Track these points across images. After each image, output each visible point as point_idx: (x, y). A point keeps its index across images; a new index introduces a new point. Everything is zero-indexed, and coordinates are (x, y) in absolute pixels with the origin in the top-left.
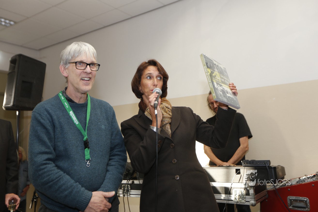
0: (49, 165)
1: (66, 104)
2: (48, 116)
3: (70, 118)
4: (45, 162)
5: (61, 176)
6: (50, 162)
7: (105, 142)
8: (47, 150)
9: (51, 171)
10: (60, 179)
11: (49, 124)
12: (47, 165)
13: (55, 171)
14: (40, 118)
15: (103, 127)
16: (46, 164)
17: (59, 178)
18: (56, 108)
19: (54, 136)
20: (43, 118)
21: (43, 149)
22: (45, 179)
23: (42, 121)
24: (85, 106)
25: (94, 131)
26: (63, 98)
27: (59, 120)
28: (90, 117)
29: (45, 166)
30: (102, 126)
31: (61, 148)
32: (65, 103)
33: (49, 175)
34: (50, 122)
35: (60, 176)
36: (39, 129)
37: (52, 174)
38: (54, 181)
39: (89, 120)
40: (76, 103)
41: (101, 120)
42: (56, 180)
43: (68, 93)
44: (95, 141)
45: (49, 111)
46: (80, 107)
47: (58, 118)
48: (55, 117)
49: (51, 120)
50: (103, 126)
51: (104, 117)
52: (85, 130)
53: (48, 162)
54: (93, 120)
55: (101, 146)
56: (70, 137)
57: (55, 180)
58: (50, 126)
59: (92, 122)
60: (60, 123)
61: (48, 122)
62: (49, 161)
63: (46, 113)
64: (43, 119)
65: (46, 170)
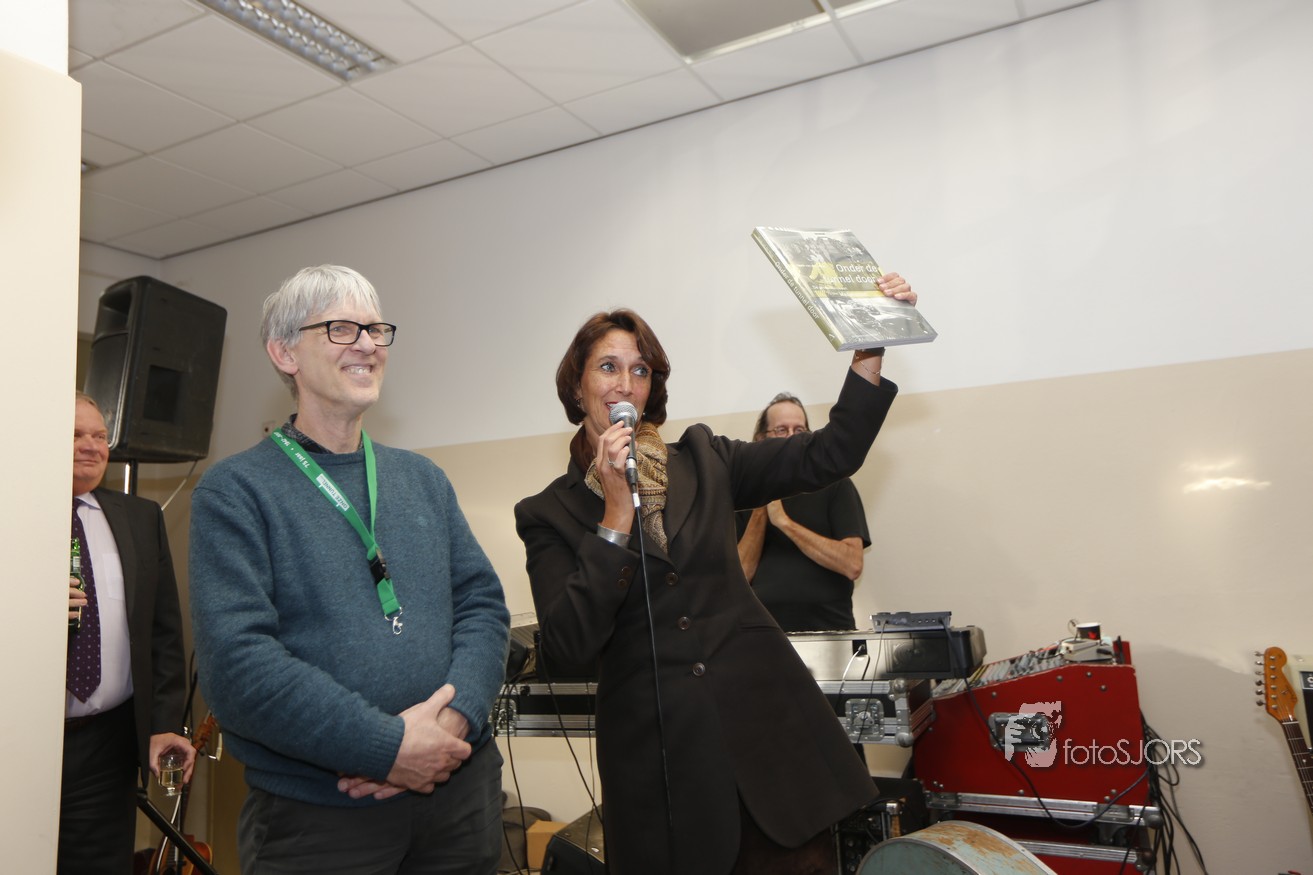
0: (260, 647)
1: (301, 458)
2: (244, 494)
4: (242, 637)
5: (297, 680)
6: (260, 635)
7: (433, 565)
8: (247, 599)
9: (263, 664)
10: (293, 688)
11: (251, 518)
12: (252, 648)
13: (277, 665)
14: (218, 503)
15: (422, 521)
16: (246, 643)
17: (292, 684)
18: (268, 471)
19: (271, 555)
20: (229, 500)
21: (235, 597)
22: (248, 693)
23: (226, 510)
24: (358, 460)
25: (394, 531)
26: (286, 443)
27: (279, 506)
28: (378, 494)
29: (245, 650)
30: (417, 518)
31: (297, 589)
32: (298, 455)
33: (258, 678)
34: (252, 511)
35: (296, 676)
36: (220, 537)
37: (267, 673)
38: (276, 697)
39: (378, 501)
40: (330, 453)
41: (413, 502)
42: (281, 693)
43: (300, 425)
44: (402, 563)
45: (244, 480)
46: (342, 464)
47: (277, 498)
48: (266, 496)
49: (255, 506)
50: (420, 518)
51: (419, 494)
52: (369, 530)
53: (254, 636)
54: (388, 502)
55: (423, 576)
56: (323, 553)
57: (278, 691)
58: (255, 524)
59: (385, 507)
60: (284, 512)
61: (245, 511)
62: (260, 633)
63: (236, 486)
64: (229, 504)
65: (247, 663)
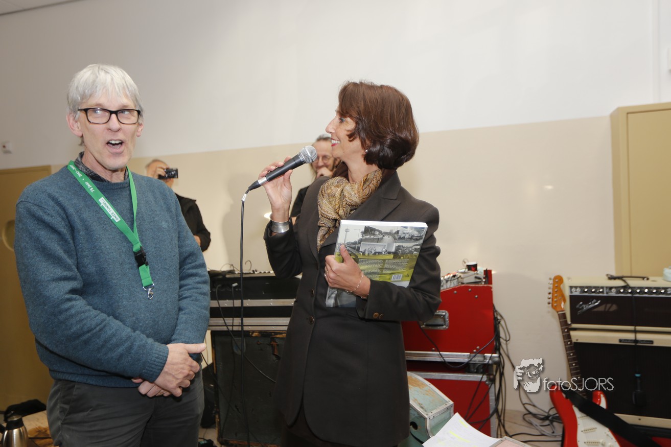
3: (99, 210)
4: (67, 296)
5: (106, 321)
13: (91, 313)
14: (40, 213)
17: (103, 324)
24: (125, 186)
27: (79, 216)
37: (86, 318)
45: (57, 199)
52: (133, 232)
54: (144, 214)
56: (107, 247)
58: (65, 227)
60: (82, 220)
62: (75, 294)
64: (48, 214)
